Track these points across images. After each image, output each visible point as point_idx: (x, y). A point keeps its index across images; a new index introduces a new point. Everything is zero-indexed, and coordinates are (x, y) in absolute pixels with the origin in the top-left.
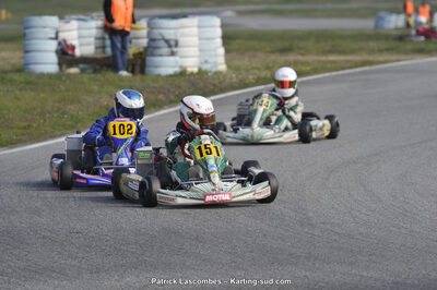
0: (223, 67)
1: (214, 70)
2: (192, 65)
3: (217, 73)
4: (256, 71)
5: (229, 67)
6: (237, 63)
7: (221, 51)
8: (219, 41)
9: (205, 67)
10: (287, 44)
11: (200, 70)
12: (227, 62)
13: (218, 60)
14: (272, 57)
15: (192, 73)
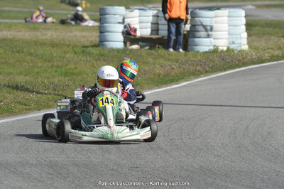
0: (245, 47)
1: (239, 49)
2: (223, 45)
3: (241, 51)
4: (270, 50)
5: (250, 47)
6: (255, 44)
7: (245, 35)
8: (244, 27)
9: (232, 46)
11: (228, 48)
12: (248, 43)
13: (242, 42)
15: (222, 51)
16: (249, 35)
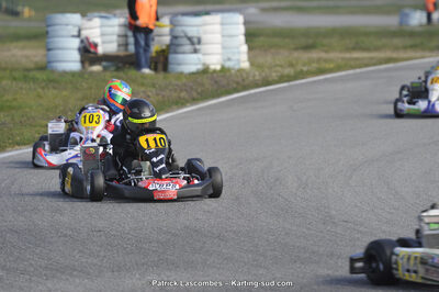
0: (245, 65)
1: (237, 67)
2: (215, 63)
3: (240, 71)
4: (279, 69)
5: (252, 64)
6: (261, 60)
7: (244, 48)
8: (242, 38)
9: (228, 64)
10: (310, 41)
11: (223, 68)
12: (250, 60)
13: (241, 58)
14: (296, 54)
15: (215, 71)
16: (250, 49)
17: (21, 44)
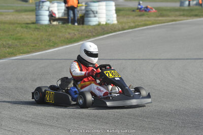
0: (115, 22)
1: (112, 23)
2: (103, 21)
3: (113, 25)
4: (129, 24)
5: (118, 22)
6: (122, 20)
7: (115, 15)
8: (114, 12)
9: (108, 22)
10: (142, 13)
11: (106, 24)
12: (117, 20)
13: (114, 19)
14: (136, 18)
15: (103, 25)
16: (118, 16)
17: (27, 13)
